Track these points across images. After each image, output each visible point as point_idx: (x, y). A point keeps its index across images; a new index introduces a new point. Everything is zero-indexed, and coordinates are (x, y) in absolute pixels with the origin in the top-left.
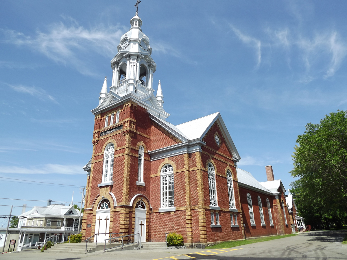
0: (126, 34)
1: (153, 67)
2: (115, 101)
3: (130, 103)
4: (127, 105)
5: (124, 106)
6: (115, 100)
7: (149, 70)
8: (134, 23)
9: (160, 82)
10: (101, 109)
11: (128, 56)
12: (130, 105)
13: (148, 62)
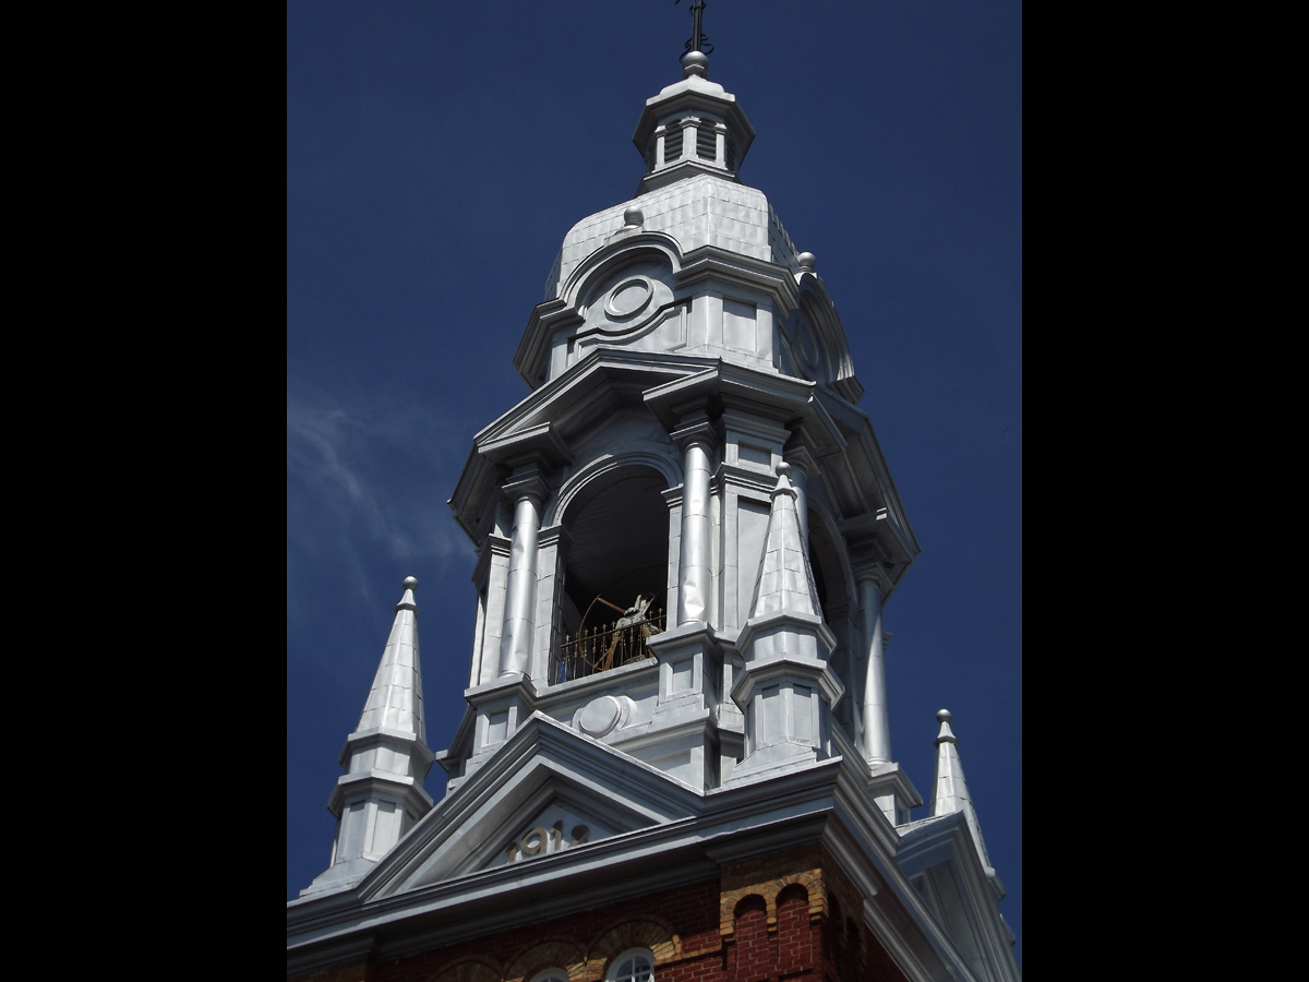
0: (633, 205)
1: (888, 566)
2: (579, 834)
3: (811, 878)
4: (769, 891)
5: (728, 900)
6: (571, 821)
7: (859, 583)
8: (690, 136)
9: (945, 730)
10: (385, 908)
11: (704, 401)
12: (817, 902)
13: (849, 511)
